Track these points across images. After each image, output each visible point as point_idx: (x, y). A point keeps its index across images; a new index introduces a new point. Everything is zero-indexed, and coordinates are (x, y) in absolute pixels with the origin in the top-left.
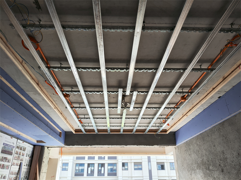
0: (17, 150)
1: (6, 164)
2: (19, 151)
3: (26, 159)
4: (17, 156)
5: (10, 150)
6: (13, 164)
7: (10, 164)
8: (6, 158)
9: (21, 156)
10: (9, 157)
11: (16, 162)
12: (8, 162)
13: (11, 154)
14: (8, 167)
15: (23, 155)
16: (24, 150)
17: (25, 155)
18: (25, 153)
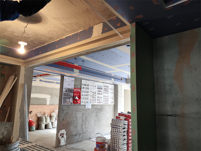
0: (104, 87)
1: (101, 93)
2: (105, 88)
3: (110, 91)
4: (105, 90)
5: (101, 88)
6: (104, 93)
7: (103, 93)
8: (100, 91)
9: (107, 89)
10: (101, 90)
11: (105, 92)
12: (101, 92)
13: (102, 89)
14: (102, 94)
15: (108, 89)
16: (108, 87)
17: (109, 89)
18: (109, 88)
